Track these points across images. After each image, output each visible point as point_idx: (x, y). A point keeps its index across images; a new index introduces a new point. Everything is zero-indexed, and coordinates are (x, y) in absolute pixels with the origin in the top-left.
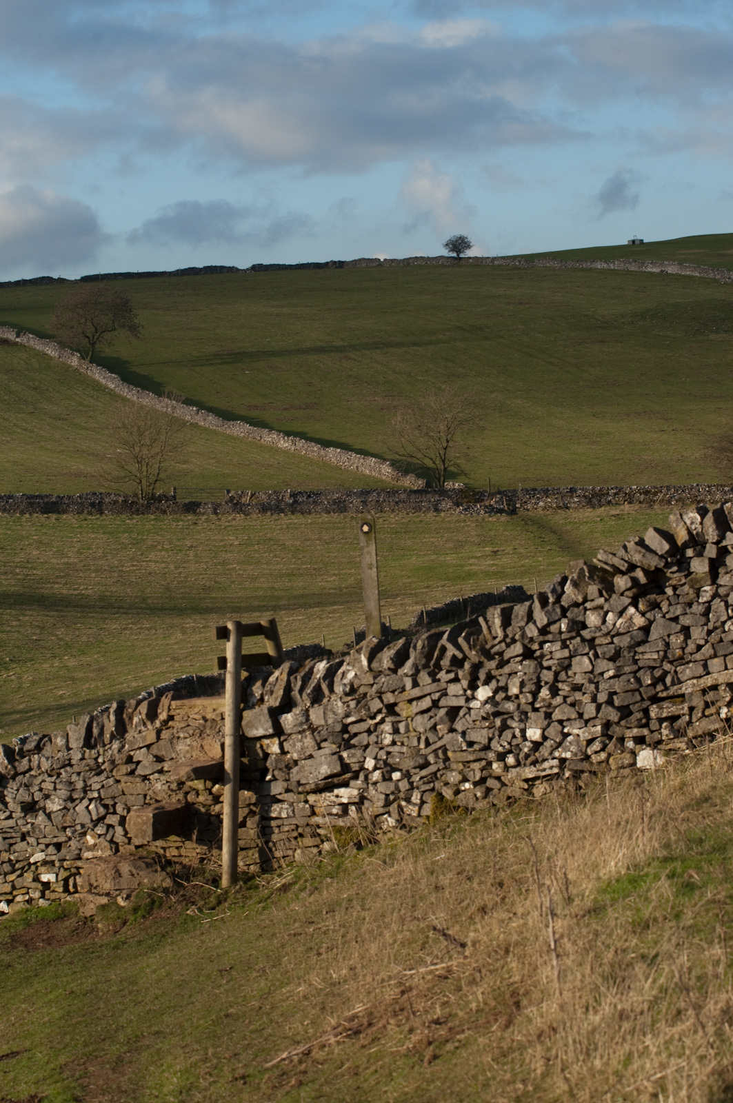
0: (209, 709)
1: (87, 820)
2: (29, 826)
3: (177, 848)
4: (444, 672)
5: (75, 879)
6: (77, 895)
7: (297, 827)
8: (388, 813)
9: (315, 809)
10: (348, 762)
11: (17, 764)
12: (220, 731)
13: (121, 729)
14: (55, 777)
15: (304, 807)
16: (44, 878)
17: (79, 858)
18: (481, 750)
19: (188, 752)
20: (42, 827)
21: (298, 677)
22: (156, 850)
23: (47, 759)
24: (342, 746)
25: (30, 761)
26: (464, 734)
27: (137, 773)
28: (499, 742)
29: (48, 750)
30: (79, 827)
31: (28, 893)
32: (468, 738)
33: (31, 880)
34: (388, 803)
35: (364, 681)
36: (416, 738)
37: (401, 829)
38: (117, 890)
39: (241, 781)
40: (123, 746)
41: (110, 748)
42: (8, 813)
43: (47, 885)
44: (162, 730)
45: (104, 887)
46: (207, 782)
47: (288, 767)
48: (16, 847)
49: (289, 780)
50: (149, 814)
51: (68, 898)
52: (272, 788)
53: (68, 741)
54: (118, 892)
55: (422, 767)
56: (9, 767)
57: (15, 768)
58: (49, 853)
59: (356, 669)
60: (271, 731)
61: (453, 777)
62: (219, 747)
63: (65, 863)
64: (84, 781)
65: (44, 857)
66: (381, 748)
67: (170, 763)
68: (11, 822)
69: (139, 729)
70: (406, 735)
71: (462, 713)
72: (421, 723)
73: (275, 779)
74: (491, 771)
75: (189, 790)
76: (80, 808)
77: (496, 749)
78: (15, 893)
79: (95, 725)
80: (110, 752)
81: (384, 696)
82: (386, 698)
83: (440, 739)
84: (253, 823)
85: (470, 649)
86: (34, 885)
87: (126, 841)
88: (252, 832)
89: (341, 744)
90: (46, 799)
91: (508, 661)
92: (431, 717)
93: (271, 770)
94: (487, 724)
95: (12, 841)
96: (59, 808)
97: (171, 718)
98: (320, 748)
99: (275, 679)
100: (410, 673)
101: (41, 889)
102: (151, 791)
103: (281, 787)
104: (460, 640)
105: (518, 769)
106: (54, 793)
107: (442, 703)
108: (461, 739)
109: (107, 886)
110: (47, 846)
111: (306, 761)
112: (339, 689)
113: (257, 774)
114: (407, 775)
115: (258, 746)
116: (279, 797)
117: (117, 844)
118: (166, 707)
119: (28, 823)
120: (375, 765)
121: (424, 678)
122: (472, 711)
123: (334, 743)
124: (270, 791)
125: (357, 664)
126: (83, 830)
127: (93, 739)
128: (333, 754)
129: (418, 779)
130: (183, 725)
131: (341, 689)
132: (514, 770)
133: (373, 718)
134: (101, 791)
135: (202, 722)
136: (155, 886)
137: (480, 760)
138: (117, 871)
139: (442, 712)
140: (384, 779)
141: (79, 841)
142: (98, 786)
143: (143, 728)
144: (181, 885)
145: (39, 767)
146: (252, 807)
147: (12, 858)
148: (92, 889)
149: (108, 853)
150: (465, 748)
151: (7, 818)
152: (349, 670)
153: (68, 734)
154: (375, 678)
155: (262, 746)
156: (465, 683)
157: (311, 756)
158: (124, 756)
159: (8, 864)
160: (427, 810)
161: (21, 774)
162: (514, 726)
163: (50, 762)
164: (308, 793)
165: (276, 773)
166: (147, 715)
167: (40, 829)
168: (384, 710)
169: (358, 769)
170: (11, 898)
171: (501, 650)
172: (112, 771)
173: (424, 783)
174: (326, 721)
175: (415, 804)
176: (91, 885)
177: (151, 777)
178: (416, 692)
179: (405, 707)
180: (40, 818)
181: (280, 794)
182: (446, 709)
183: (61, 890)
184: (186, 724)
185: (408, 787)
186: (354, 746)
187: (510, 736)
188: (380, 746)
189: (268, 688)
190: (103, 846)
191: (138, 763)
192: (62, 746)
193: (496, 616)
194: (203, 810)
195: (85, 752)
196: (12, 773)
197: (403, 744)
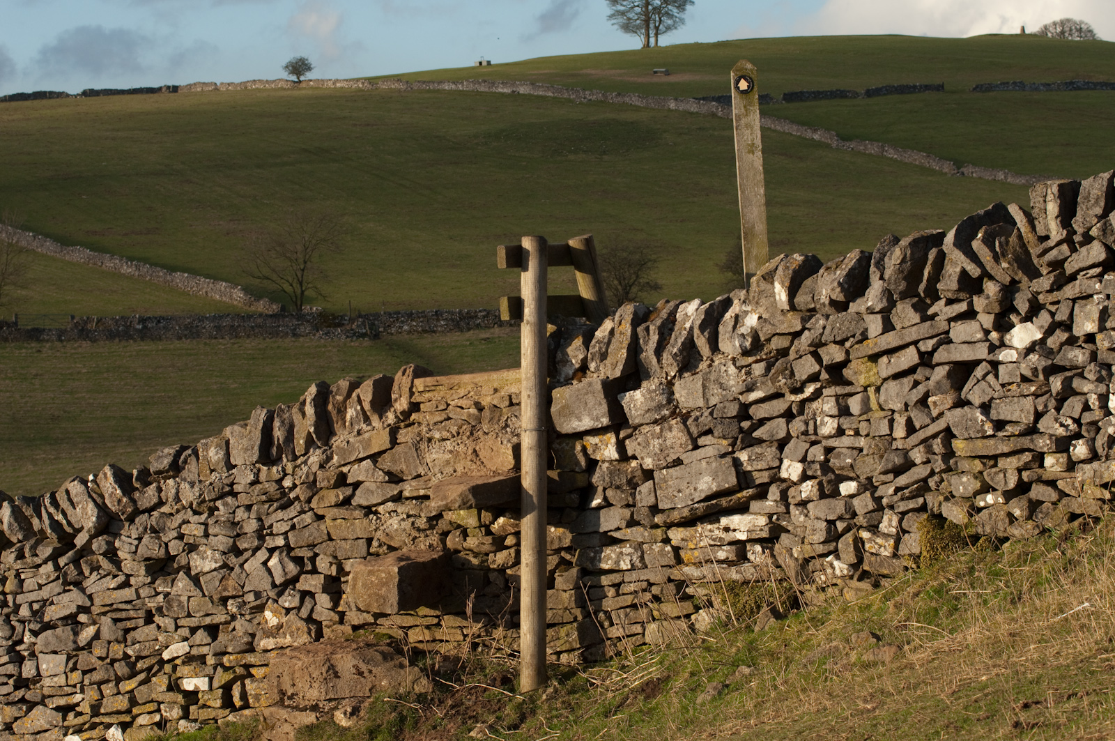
0: (487, 390)
1: (265, 585)
2: (161, 597)
3: (428, 627)
4: (943, 302)
5: (243, 686)
6: (247, 712)
7: (651, 584)
8: (835, 552)
9: (682, 553)
10: (749, 468)
11: (137, 495)
12: (507, 426)
13: (325, 429)
14: (205, 515)
15: (663, 550)
16: (189, 685)
17: (250, 649)
18: (1022, 434)
19: (448, 463)
20: (184, 599)
21: (652, 328)
22: (390, 632)
23: (192, 484)
24: (738, 443)
25: (160, 490)
26: (986, 408)
27: (354, 502)
28: (1056, 420)
29: (191, 471)
30: (250, 597)
31: (158, 710)
32: (994, 415)
33: (164, 688)
34: (833, 536)
35: (783, 328)
36: (886, 421)
37: (860, 579)
38: (330, 700)
39: (549, 509)
40: (329, 458)
41: (305, 463)
42: (121, 578)
43: (192, 697)
44: (399, 428)
45: (307, 697)
46: (483, 512)
47: (633, 485)
48: (138, 635)
49: (634, 506)
50: (390, 568)
51: (231, 718)
52: (602, 520)
53: (228, 454)
54: (333, 704)
55: (898, 471)
56: (125, 500)
57: (134, 501)
58: (198, 642)
59: (761, 310)
60: (605, 421)
61: (964, 484)
62: (510, 452)
63: (225, 659)
64: (260, 519)
65: (188, 649)
66: (813, 443)
67: (414, 483)
68: (128, 593)
69: (357, 427)
70: (865, 417)
71: (979, 372)
72: (895, 396)
73: (607, 504)
74: (1040, 471)
75: (449, 528)
76: (254, 565)
77: (1051, 432)
78: (135, 711)
79: (277, 424)
80: (305, 469)
81: (821, 351)
82: (828, 353)
83: (934, 420)
84: (567, 581)
85: (996, 259)
86: (170, 696)
87: (336, 618)
88: (566, 596)
89: (737, 438)
90: (190, 551)
91: (1073, 277)
92: (916, 384)
93: (600, 489)
94: (1033, 389)
95: (129, 624)
96: (214, 566)
97: (415, 407)
98: (696, 447)
99: (607, 333)
100: (878, 307)
101: (183, 703)
102: (379, 533)
103: (618, 518)
104: (976, 245)
105: (1095, 465)
106: (204, 541)
107: (937, 357)
108: (981, 417)
109: (314, 694)
110: (193, 630)
111: (670, 470)
112: (730, 345)
113: (575, 496)
114: (868, 486)
115: (578, 448)
116: (617, 535)
117: (319, 624)
118: (406, 390)
119: (157, 594)
120: (804, 471)
121: (905, 314)
122: (1001, 368)
123: (724, 438)
124: (599, 525)
125: (763, 301)
126: (258, 602)
127: (275, 448)
128: (723, 456)
129: (891, 491)
130: (439, 418)
131: (737, 344)
132: (1087, 467)
133: (797, 390)
134: (289, 534)
135: (473, 411)
136: (401, 691)
137: (1021, 451)
138: (332, 667)
139: (941, 372)
140: (823, 495)
141: (250, 621)
142: (285, 527)
143: (364, 426)
144: (447, 689)
145: (177, 499)
146: (563, 554)
147: (130, 652)
148: (283, 698)
149: (305, 638)
150: (990, 432)
151: (121, 587)
152: (746, 313)
153: (228, 443)
154: (805, 320)
155: (584, 449)
156: (987, 320)
157: (678, 462)
158: (332, 473)
159: (123, 663)
160: (913, 543)
161: (143, 512)
162: (1085, 390)
163: (196, 489)
164: (669, 526)
165: (610, 493)
166: (372, 403)
167: (180, 602)
168: (824, 376)
169: (766, 480)
170: (128, 719)
171: (1061, 257)
172: (309, 501)
173: (902, 499)
174: (707, 400)
175: (886, 536)
176: (282, 693)
177: (381, 509)
178: (891, 340)
179: (862, 368)
180: (180, 584)
181: (618, 529)
182: (947, 368)
183: (218, 703)
184: (444, 416)
185: (871, 506)
186: (760, 441)
187: (1079, 407)
188: (813, 438)
189: (594, 347)
190: (294, 628)
191: (357, 485)
192: (218, 462)
193: (1050, 197)
194: (475, 561)
195: (259, 470)
196: (129, 510)
197: (857, 433)
